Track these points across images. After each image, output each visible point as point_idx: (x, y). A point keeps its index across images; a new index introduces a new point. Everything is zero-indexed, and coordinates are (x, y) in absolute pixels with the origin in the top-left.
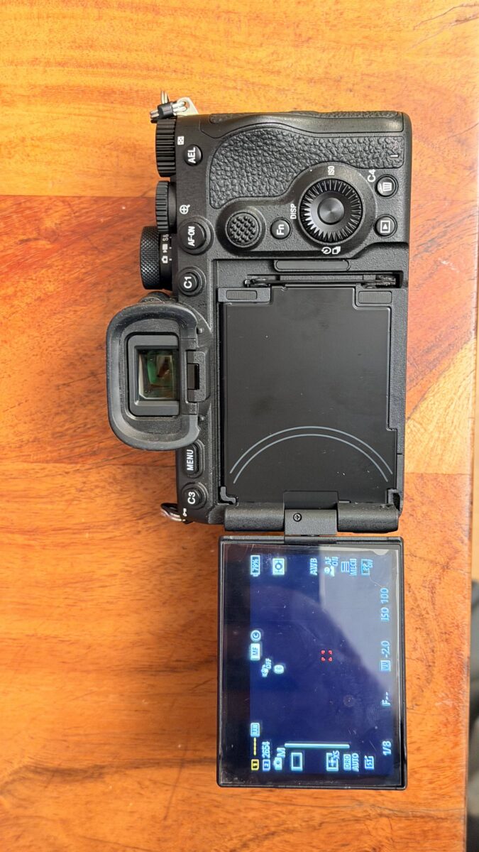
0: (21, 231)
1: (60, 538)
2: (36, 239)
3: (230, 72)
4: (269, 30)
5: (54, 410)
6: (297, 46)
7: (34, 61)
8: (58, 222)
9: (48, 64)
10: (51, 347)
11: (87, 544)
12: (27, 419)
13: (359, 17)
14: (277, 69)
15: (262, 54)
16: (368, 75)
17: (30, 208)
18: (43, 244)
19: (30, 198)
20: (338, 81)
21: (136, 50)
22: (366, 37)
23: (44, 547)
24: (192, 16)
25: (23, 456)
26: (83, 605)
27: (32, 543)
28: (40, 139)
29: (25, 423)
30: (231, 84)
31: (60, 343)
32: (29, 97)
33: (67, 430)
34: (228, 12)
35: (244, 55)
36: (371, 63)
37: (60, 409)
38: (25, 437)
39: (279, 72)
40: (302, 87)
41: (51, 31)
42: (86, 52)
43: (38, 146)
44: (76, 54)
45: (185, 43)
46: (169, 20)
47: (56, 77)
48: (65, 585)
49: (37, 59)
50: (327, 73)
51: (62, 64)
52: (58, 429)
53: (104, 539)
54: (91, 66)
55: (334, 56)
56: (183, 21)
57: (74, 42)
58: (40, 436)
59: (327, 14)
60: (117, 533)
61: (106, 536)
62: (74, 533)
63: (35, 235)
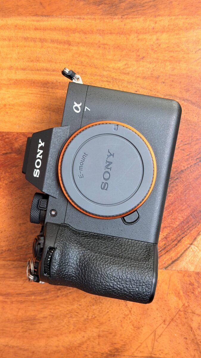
0: (3, 149)
1: (20, 299)
2: (10, 153)
3: (105, 73)
4: (124, 53)
5: (18, 236)
6: (138, 61)
7: (11, 68)
8: (21, 145)
9: (17, 69)
10: (17, 205)
11: (32, 301)
12: (6, 239)
13: (168, 47)
14: (127, 72)
15: (120, 65)
16: (172, 75)
17: (8, 138)
18: (13, 155)
19: (8, 133)
20: (158, 78)
21: (59, 63)
22: (172, 57)
23: (12, 303)
24: (87, 46)
25: (3, 257)
26: (31, 331)
27: (6, 300)
28: (13, 105)
29: (4, 241)
30: (105, 79)
31: (21, 203)
32: (8, 85)
33: (24, 245)
34: (104, 44)
35: (112, 65)
36: (173, 69)
37: (21, 235)
38: (4, 249)
39: (128, 74)
40: (140, 81)
41: (18, 53)
42: (35, 63)
43: (12, 108)
44: (31, 64)
45: (83, 59)
46: (75, 48)
47: (21, 75)
48: (22, 321)
49: (12, 67)
50: (152, 74)
51: (24, 69)
52: (20, 245)
53: (42, 299)
54: (38, 70)
55: (155, 66)
56: (82, 48)
57: (30, 58)
58: (11, 248)
59: (152, 45)
60: (48, 297)
61: (42, 298)
62: (27, 296)
63: (10, 151)
